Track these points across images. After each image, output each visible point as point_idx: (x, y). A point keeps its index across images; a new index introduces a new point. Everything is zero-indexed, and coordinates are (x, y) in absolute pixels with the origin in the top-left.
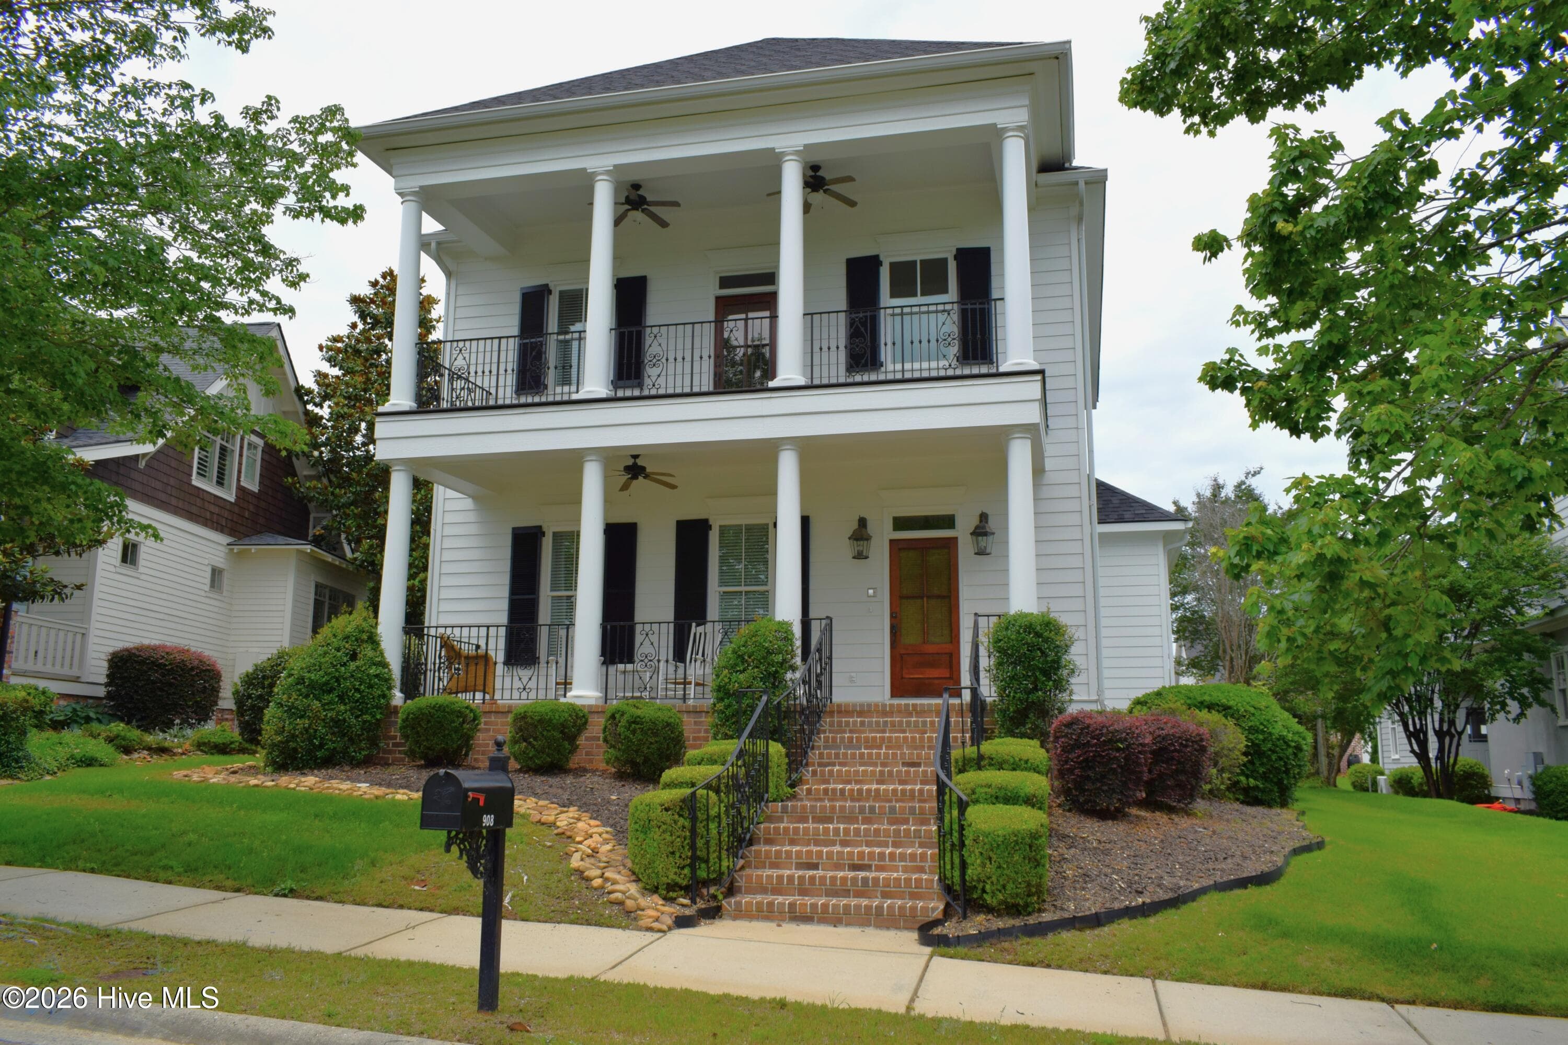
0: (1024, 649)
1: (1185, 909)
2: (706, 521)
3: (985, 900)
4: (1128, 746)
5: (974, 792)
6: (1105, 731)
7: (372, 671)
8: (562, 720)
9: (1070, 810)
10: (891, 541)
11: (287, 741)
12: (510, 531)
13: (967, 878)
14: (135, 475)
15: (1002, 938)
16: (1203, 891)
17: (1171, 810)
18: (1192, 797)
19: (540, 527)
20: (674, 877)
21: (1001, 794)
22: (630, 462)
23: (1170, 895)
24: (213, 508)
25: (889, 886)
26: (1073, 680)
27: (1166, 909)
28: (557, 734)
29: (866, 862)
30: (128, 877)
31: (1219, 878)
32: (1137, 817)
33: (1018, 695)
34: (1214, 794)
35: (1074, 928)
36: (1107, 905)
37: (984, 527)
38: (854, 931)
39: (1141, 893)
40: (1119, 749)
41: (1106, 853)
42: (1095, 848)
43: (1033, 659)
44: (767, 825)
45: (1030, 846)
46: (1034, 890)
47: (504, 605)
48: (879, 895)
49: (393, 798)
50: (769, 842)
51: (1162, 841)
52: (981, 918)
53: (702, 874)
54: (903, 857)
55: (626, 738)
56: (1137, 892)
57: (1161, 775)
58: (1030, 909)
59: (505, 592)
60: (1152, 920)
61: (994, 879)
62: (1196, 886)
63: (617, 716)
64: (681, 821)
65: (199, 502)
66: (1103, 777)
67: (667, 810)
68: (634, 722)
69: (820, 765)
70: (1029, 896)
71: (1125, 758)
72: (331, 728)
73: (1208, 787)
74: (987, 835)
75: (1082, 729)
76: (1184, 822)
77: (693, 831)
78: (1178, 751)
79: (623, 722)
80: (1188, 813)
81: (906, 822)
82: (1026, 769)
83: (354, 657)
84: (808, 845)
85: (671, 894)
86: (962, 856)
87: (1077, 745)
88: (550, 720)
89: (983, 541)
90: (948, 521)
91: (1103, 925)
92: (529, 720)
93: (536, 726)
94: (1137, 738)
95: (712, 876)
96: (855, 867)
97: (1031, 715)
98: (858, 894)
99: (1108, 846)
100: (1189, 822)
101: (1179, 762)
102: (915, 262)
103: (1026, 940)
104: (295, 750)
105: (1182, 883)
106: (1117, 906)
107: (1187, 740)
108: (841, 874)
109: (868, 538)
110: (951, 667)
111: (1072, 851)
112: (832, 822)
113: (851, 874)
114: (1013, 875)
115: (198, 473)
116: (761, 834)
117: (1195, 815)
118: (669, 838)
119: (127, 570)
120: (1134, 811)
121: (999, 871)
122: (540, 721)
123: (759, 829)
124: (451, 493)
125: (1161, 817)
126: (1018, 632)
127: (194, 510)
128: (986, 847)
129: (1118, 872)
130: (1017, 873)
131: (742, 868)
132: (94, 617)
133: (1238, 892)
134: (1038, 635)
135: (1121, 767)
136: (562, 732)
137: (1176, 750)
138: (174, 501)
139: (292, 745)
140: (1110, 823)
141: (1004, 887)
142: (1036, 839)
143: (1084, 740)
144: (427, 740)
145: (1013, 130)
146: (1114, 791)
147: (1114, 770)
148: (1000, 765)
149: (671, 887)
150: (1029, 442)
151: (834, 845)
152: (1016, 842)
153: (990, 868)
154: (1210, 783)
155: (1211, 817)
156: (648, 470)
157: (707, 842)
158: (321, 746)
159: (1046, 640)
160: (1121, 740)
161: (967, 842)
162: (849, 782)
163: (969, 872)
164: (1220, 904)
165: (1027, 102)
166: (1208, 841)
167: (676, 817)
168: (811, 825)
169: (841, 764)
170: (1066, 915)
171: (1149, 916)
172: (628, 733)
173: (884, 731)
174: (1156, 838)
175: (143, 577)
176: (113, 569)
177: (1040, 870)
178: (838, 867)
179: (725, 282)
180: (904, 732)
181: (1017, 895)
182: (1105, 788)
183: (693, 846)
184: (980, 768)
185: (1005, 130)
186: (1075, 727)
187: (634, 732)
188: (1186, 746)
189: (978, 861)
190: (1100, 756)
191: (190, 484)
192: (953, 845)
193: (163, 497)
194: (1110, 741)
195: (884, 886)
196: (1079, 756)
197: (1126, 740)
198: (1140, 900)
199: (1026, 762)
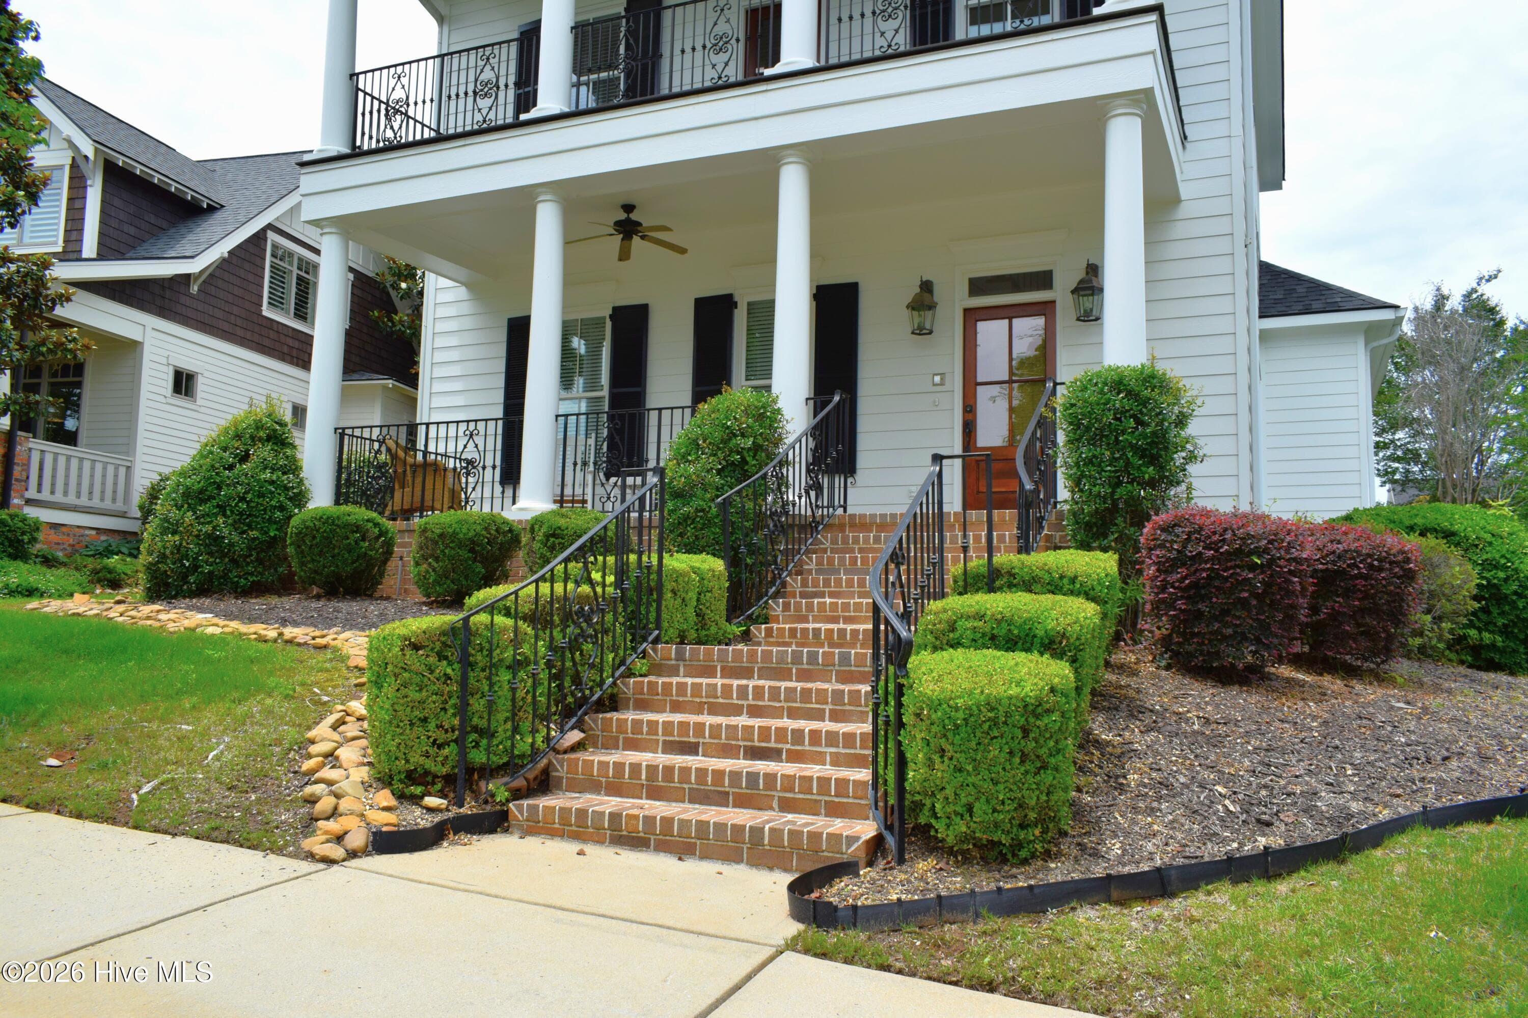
0: (1109, 418)
1: (1355, 864)
2: (729, 297)
3: (935, 831)
4: (1272, 561)
5: (953, 629)
6: (1228, 536)
7: (267, 475)
8: (472, 533)
9: (1168, 668)
10: (966, 310)
12: (506, 323)
13: (907, 786)
14: (183, 299)
15: (947, 916)
16: (1399, 825)
17: (1350, 672)
18: (1387, 652)
20: (422, 760)
21: (1002, 631)
22: (623, 216)
23: (1330, 833)
24: (290, 342)
25: (792, 790)
26: (1192, 469)
27: (1315, 862)
28: (464, 554)
29: (772, 745)
31: (1431, 799)
32: (1289, 681)
33: (1096, 490)
34: (1424, 653)
35: (1109, 900)
36: (1191, 850)
37: (1090, 281)
38: (709, 868)
39: (1269, 824)
40: (1253, 567)
41: (1216, 742)
42: (1195, 733)
43: (1123, 432)
44: (652, 678)
45: (1026, 732)
46: (1032, 815)
47: (500, 412)
48: (775, 804)
50: (642, 705)
51: (1326, 723)
52: (924, 866)
53: (478, 757)
54: (832, 738)
56: (1259, 821)
57: (1334, 616)
58: (1023, 854)
59: (501, 397)
60: (1282, 887)
61: (949, 791)
62: (1385, 815)
63: (536, 527)
64: (443, 667)
65: (272, 335)
66: (1225, 612)
67: (416, 647)
69: (803, 595)
70: (1022, 826)
71: (1263, 582)
72: (207, 546)
73: (1418, 641)
75: (1189, 534)
76: (1370, 693)
77: (464, 683)
78: (1366, 577)
80: (1380, 678)
82: (1071, 593)
83: (244, 458)
84: (700, 712)
85: (417, 789)
86: (900, 743)
87: (1181, 560)
88: (455, 534)
89: (1087, 302)
90: (1043, 280)
91: (1173, 895)
92: (429, 534)
93: (436, 543)
94: (1288, 549)
95: (496, 760)
97: (1119, 520)
99: (1222, 729)
100: (1380, 692)
101: (1366, 596)
103: (996, 922)
105: (1355, 806)
106: (1212, 852)
107: (1380, 560)
109: (932, 307)
111: (1150, 737)
112: (750, 676)
114: (987, 786)
115: (269, 303)
116: (630, 693)
117: (1392, 682)
118: (414, 695)
119: (180, 401)
120: (1285, 671)
121: (960, 778)
122: (442, 536)
123: (626, 685)
124: (444, 282)
125: (1332, 683)
126: (1102, 392)
127: (266, 342)
128: (935, 729)
129: (1228, 780)
130: (995, 783)
131: (578, 746)
132: (140, 449)
134: (1130, 394)
135: (1257, 596)
136: (472, 551)
137: (1360, 576)
138: (240, 332)
140: (1234, 690)
141: (970, 809)
142: (1037, 717)
143: (1192, 550)
144: (313, 561)
146: (1244, 638)
147: (1244, 603)
148: (1029, 584)
149: (412, 777)
150: (1138, 122)
151: (739, 714)
152: (995, 722)
153: (942, 770)
154: (1421, 634)
155: (1421, 684)
157: (490, 704)
158: (195, 567)
159: (1145, 402)
160: (1258, 552)
161: (907, 719)
162: (835, 620)
163: (911, 775)
164: (1433, 857)
166: (1412, 725)
167: (432, 660)
168: (719, 682)
169: (832, 595)
170: (1099, 871)
171: (1278, 876)
174: (1314, 718)
175: (202, 410)
176: (163, 400)
177: (1047, 777)
178: (727, 751)
181: (996, 825)
182: (1229, 631)
183: (463, 709)
184: (992, 590)
186: (1178, 530)
188: (1380, 569)
189: (924, 756)
190: (1219, 576)
191: (260, 314)
192: (888, 722)
193: (226, 326)
194: (1238, 552)
195: (784, 790)
196: (1185, 578)
197: (1266, 551)
198: (1262, 841)
199: (1073, 580)
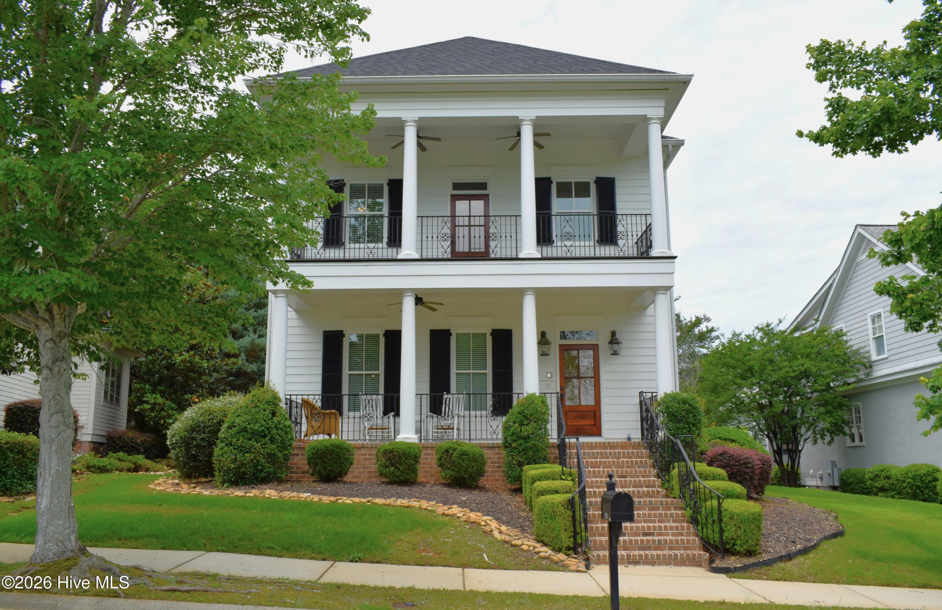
2: (448, 331)
3: (735, 549)
6: (741, 458)
7: (287, 423)
8: (415, 453)
10: (560, 345)
11: (239, 467)
12: (322, 333)
13: (724, 538)
15: (754, 568)
17: (754, 499)
19: (342, 331)
20: (567, 543)
27: (812, 550)
28: (412, 462)
29: (652, 531)
30: (250, 554)
37: (615, 339)
39: (795, 543)
45: (759, 520)
47: (319, 379)
48: (667, 548)
49: (343, 502)
52: (733, 558)
54: (671, 528)
55: (459, 463)
56: (793, 542)
58: (756, 553)
59: (319, 371)
60: (810, 556)
61: (742, 538)
63: (451, 451)
68: (464, 454)
70: (756, 546)
72: (267, 459)
74: (738, 515)
75: (729, 457)
79: (455, 454)
81: (658, 509)
82: (719, 479)
83: (274, 414)
85: (569, 552)
86: (721, 527)
87: (727, 465)
88: (409, 453)
89: (616, 347)
91: (792, 559)
93: (400, 457)
94: (755, 462)
96: (646, 534)
98: (656, 549)
102: (571, 183)
103: (766, 568)
104: (244, 473)
108: (638, 538)
109: (548, 344)
110: (595, 418)
113: (644, 538)
114: (751, 535)
116: (587, 518)
121: (745, 534)
122: (403, 454)
128: (738, 521)
130: (753, 534)
133: (833, 540)
135: (749, 477)
136: (415, 460)
139: (243, 470)
141: (747, 541)
143: (731, 463)
144: (331, 466)
145: (656, 119)
147: (746, 479)
149: (569, 548)
152: (753, 518)
153: (740, 533)
156: (424, 300)
158: (262, 470)
160: (748, 463)
161: (724, 519)
163: (726, 534)
165: (664, 105)
170: (775, 555)
172: (460, 461)
173: (597, 458)
178: (637, 534)
179: (456, 186)
180: (608, 458)
181: (751, 545)
183: (574, 526)
185: (650, 119)
186: (725, 456)
187: (463, 460)
189: (733, 529)
190: (740, 471)
192: (714, 521)
195: (670, 544)
199: (713, 475)
